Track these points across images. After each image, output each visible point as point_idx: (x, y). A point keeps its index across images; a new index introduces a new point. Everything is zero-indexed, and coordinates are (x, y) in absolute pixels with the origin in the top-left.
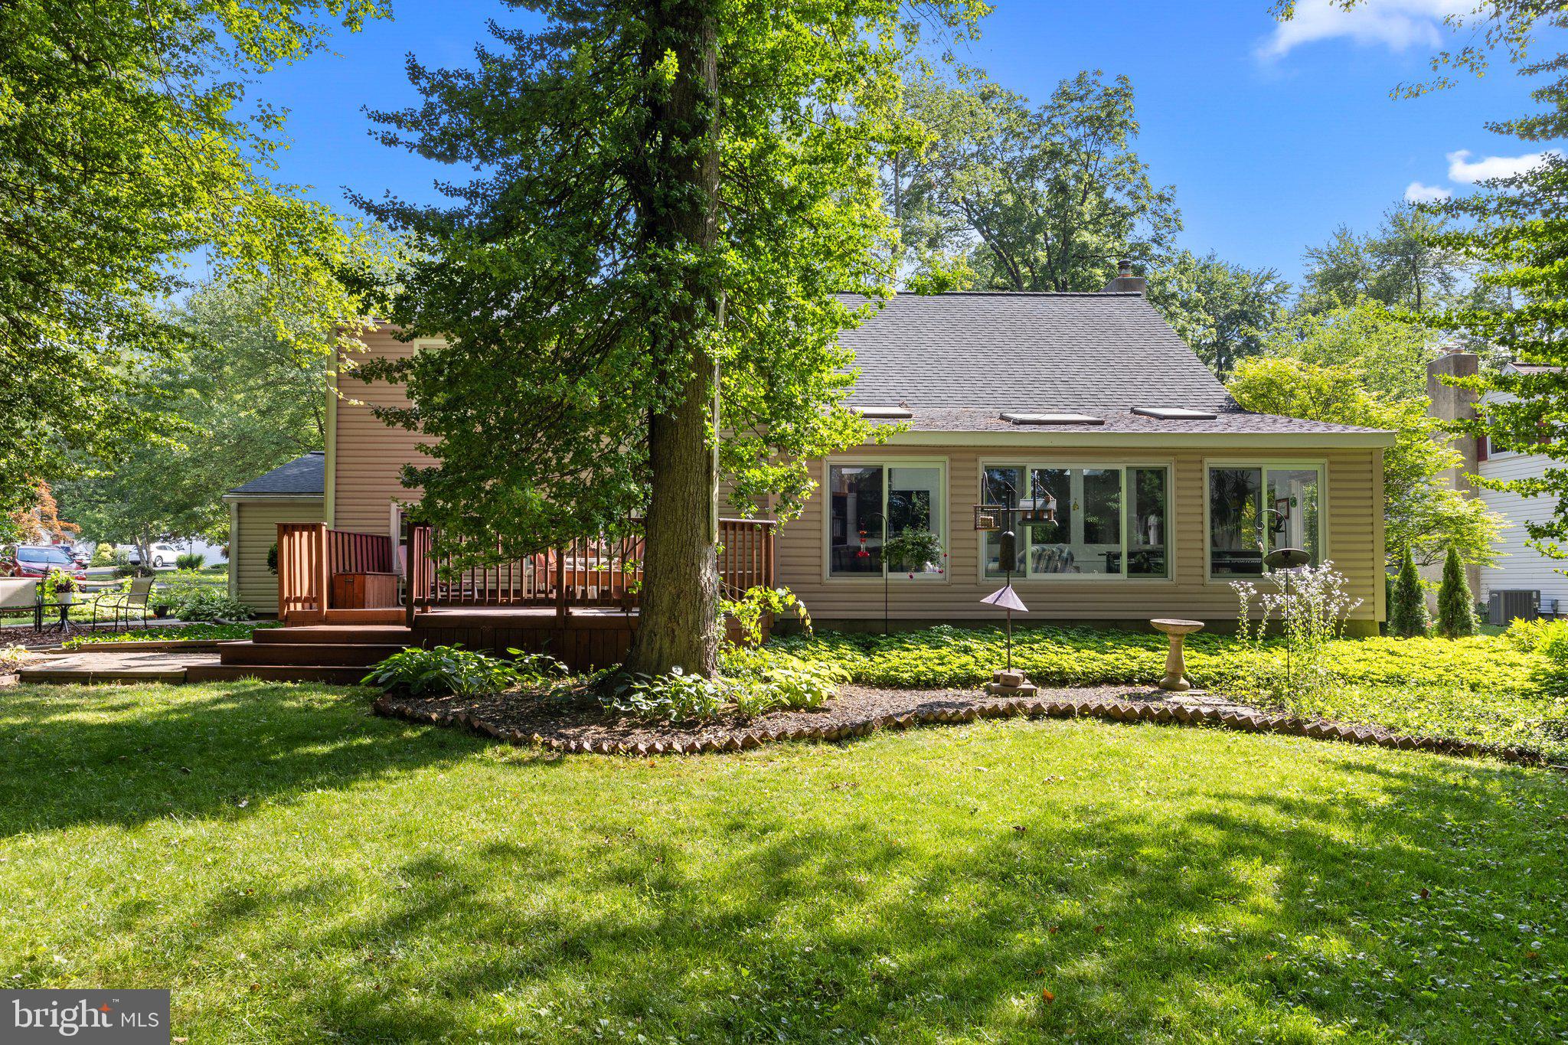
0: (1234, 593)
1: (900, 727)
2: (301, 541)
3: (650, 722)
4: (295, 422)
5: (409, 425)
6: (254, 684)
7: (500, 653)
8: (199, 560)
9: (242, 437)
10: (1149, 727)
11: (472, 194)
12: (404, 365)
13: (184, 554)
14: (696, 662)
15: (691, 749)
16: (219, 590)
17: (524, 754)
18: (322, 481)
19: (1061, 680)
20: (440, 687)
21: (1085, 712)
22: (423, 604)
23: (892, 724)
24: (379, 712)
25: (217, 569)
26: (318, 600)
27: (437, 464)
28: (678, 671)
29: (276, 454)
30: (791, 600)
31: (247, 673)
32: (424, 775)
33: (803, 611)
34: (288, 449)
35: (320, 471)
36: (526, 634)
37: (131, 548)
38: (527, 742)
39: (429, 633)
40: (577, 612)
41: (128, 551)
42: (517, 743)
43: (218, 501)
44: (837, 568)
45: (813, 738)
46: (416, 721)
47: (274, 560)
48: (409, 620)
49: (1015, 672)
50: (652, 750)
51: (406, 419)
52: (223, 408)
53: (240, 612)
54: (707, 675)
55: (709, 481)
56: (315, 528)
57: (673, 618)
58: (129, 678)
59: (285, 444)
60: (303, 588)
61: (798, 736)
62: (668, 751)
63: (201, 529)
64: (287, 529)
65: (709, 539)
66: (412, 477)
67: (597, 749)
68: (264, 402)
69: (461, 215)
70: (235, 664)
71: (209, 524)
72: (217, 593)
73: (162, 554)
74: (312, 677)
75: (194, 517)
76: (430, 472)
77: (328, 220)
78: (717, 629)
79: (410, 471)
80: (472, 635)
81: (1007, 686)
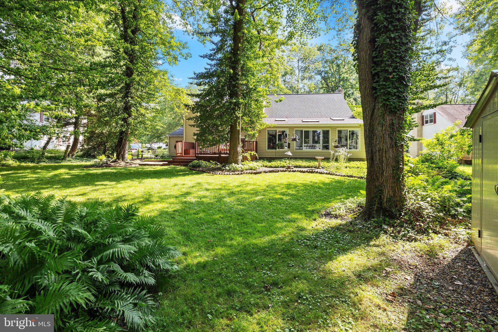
0: (330, 153)
1: (266, 172)
2: (180, 144)
3: (229, 171)
4: (179, 120)
5: (194, 127)
6: (173, 166)
7: (209, 162)
8: (161, 147)
9: (169, 124)
10: (307, 173)
11: (204, 90)
12: (193, 118)
13: (159, 146)
14: (236, 162)
15: (233, 174)
16: (166, 152)
17: (209, 174)
18: (183, 133)
19: (300, 167)
20: (199, 166)
21: (298, 171)
22: (197, 154)
23: (265, 172)
24: (190, 169)
25: (165, 149)
26: (182, 153)
27: (198, 132)
28: (233, 164)
29: (175, 127)
30: (255, 153)
31: (172, 164)
32: (194, 176)
33: (257, 155)
34: (178, 126)
35: (183, 131)
36: (214, 159)
37: (149, 145)
38: (210, 173)
39: (198, 158)
40: (222, 155)
41: (148, 145)
42: (208, 173)
43: (165, 136)
44: (268, 148)
45: (251, 173)
46: (195, 170)
47: (175, 147)
48: (196, 156)
49: (291, 165)
50: (227, 174)
51: (194, 126)
52: (166, 118)
53: (169, 156)
54: (238, 164)
55: (239, 134)
56: (182, 141)
57: (233, 156)
58: (154, 165)
59: (177, 125)
60: (180, 152)
61: (249, 173)
62: (229, 174)
63: (162, 141)
64: (177, 142)
65: (239, 144)
66: (195, 134)
67: (219, 174)
68: (173, 117)
69: (202, 94)
70: (170, 163)
71: (163, 140)
72: (165, 153)
73: (155, 146)
74: (181, 165)
75: (161, 139)
76: (197, 133)
77: (183, 90)
78: (240, 158)
79: (194, 133)
80: (206, 159)
81: (289, 167)
